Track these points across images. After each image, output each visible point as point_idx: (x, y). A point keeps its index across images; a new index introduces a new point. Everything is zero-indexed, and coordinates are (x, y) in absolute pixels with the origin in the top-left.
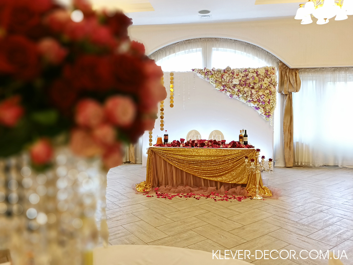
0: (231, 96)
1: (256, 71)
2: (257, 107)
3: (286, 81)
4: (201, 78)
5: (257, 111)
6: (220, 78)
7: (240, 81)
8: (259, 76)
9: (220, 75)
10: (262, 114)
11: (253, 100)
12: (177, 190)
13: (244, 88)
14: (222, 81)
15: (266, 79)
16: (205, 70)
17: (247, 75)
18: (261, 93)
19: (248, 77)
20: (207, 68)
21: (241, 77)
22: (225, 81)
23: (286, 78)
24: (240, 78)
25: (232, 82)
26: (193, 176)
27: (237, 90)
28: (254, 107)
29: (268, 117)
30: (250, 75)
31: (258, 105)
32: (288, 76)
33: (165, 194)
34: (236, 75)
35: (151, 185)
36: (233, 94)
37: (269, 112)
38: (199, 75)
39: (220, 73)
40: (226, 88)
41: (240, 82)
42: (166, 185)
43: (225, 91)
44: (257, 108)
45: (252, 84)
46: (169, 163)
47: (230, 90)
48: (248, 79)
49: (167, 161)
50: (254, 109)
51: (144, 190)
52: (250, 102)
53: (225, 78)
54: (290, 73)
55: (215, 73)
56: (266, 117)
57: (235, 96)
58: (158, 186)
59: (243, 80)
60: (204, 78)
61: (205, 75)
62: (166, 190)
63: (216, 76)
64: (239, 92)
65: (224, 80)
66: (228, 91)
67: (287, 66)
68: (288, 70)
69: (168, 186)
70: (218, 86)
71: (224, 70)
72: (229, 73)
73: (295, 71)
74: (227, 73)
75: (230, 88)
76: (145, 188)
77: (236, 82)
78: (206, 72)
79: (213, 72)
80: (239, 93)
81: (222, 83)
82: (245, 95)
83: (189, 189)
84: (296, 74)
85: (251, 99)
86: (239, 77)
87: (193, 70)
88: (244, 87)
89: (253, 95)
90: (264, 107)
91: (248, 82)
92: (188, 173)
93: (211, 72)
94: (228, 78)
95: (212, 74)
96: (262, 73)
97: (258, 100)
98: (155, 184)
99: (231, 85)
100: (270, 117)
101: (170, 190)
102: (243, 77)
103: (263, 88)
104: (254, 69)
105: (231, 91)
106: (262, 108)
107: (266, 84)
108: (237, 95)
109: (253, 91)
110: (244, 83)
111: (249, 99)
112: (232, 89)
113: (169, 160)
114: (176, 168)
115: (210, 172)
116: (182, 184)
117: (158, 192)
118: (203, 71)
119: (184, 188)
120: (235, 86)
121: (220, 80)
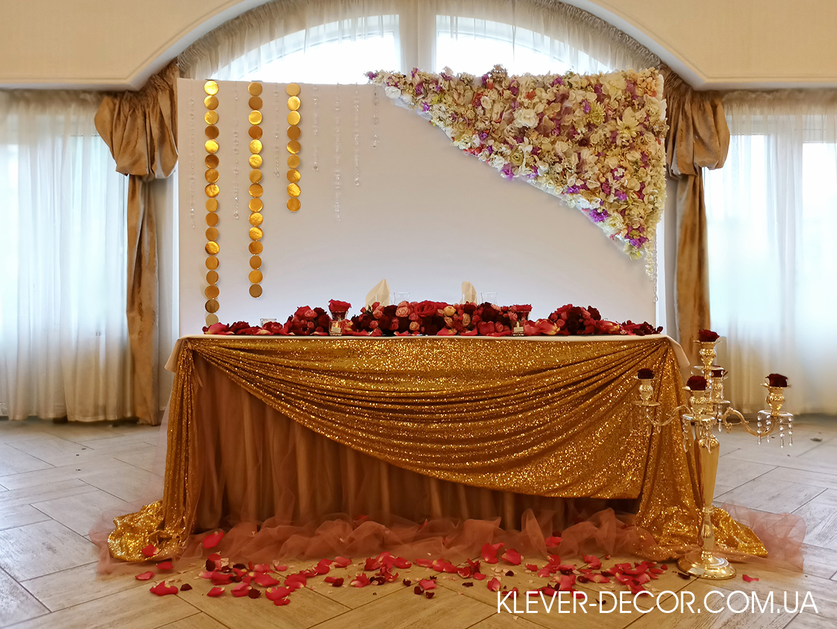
0: (508, 171)
1: (594, 82)
2: (599, 211)
3: (684, 130)
4: (402, 105)
5: (599, 224)
6: (470, 106)
7: (541, 116)
8: (607, 101)
9: (469, 94)
10: (618, 236)
11: (584, 187)
12: (315, 542)
13: (553, 143)
14: (476, 115)
15: (629, 111)
16: (413, 76)
17: (564, 97)
18: (612, 162)
19: (567, 104)
20: (422, 70)
21: (545, 101)
22: (488, 115)
23: (684, 123)
24: (540, 108)
25: (511, 120)
26: (391, 467)
27: (530, 148)
28: (587, 210)
29: (639, 246)
30: (576, 96)
31: (602, 203)
32: (690, 116)
33: (257, 567)
34: (524, 95)
35: (189, 521)
36: (516, 163)
37: (640, 229)
38: (393, 93)
39: (468, 87)
40: (491, 142)
41: (540, 120)
42: (260, 518)
43: (487, 153)
44: (599, 214)
45: (582, 129)
46: (277, 413)
47: (504, 149)
48: (568, 111)
49: (269, 403)
50: (590, 217)
51: (147, 552)
52: (576, 193)
53: (488, 107)
54: (695, 107)
55: (450, 85)
56: (631, 247)
57: (523, 171)
58: (225, 525)
59: (550, 114)
60: (413, 107)
61: (418, 95)
62: (259, 545)
63: (456, 97)
64: (536, 157)
65: (484, 114)
66: (496, 154)
67: (684, 82)
68: (688, 97)
69: (273, 525)
70: (464, 133)
71: (484, 78)
72: (500, 89)
73: (713, 98)
74: (492, 87)
75: (505, 142)
76: (153, 539)
77: (526, 118)
78: (421, 84)
79: (444, 84)
80: (537, 159)
81: (478, 123)
82: (558, 168)
83: (377, 535)
84: (714, 108)
85: (579, 183)
86: (534, 105)
87: (372, 76)
88: (553, 138)
89: (586, 168)
90: (625, 210)
91: (567, 120)
92: (368, 456)
93: (437, 82)
94: (498, 108)
95: (442, 90)
96: (616, 90)
97: (602, 184)
98: (207, 514)
99: (508, 131)
100: (645, 245)
101: (281, 542)
102: (549, 103)
103: (619, 142)
104: (587, 78)
105: (509, 152)
106: (616, 214)
107: (628, 128)
108: (531, 167)
109: (586, 153)
110: (555, 126)
111: (572, 180)
112: (511, 147)
113: (279, 397)
114: (312, 436)
115: (468, 450)
116: (338, 509)
117: (219, 557)
118: (410, 79)
119: (352, 534)
120: (522, 133)
121: (470, 114)
